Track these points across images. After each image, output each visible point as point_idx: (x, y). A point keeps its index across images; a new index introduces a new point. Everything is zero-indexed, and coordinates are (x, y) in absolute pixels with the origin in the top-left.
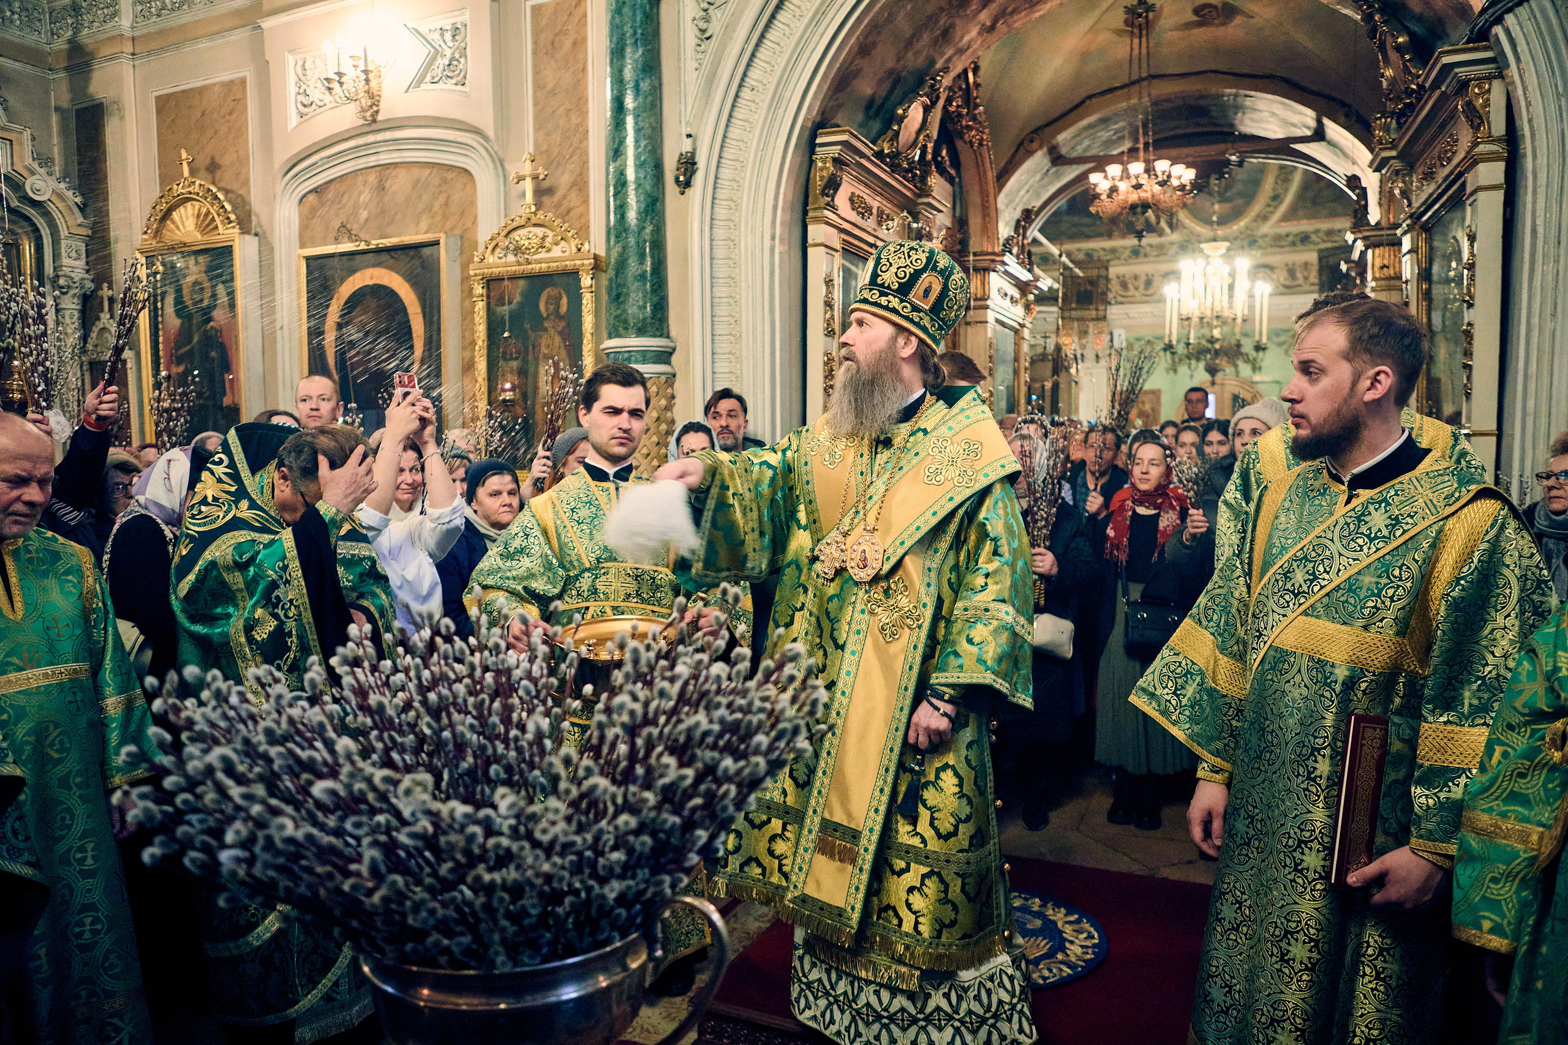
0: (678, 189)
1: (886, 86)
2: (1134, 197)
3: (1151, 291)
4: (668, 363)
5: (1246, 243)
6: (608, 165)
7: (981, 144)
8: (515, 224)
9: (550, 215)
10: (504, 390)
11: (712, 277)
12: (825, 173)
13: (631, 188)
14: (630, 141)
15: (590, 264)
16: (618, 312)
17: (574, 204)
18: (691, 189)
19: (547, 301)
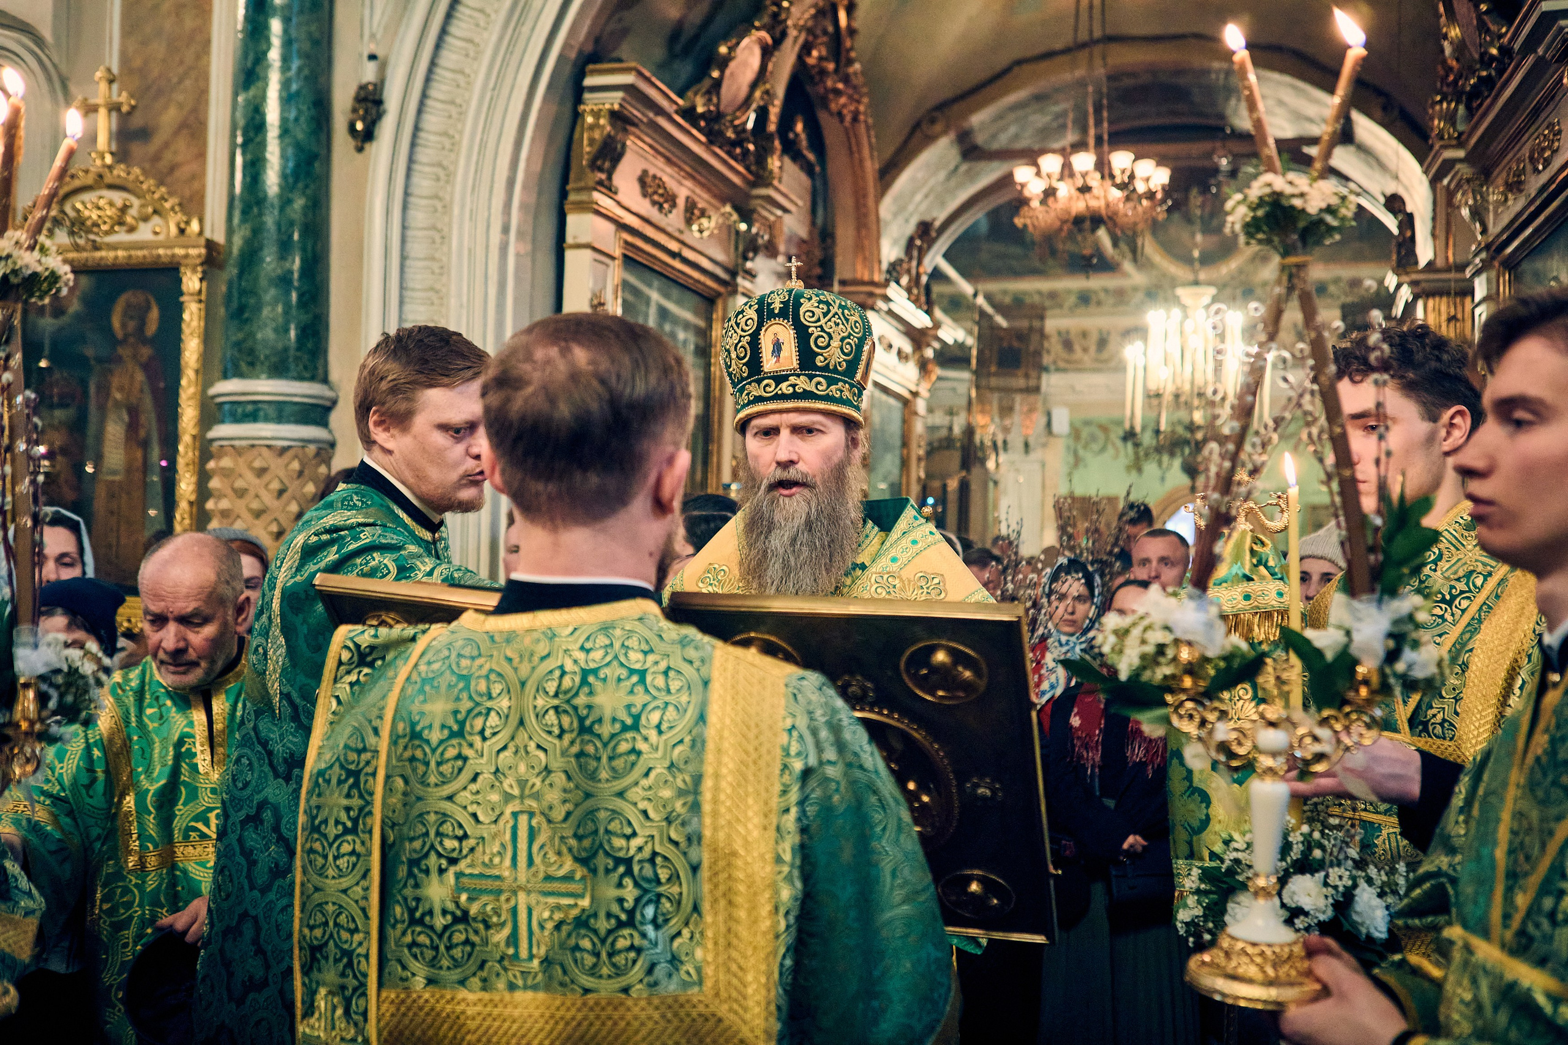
0: (351, 143)
1: (702, 8)
2: (1079, 206)
3: (1105, 355)
4: (323, 422)
6: (236, 94)
7: (855, 119)
8: (77, 182)
9: (136, 171)
11: (401, 288)
12: (597, 135)
13: (273, 135)
14: (274, 55)
15: (199, 256)
16: (240, 336)
17: (180, 158)
18: (375, 144)
19: (125, 314)
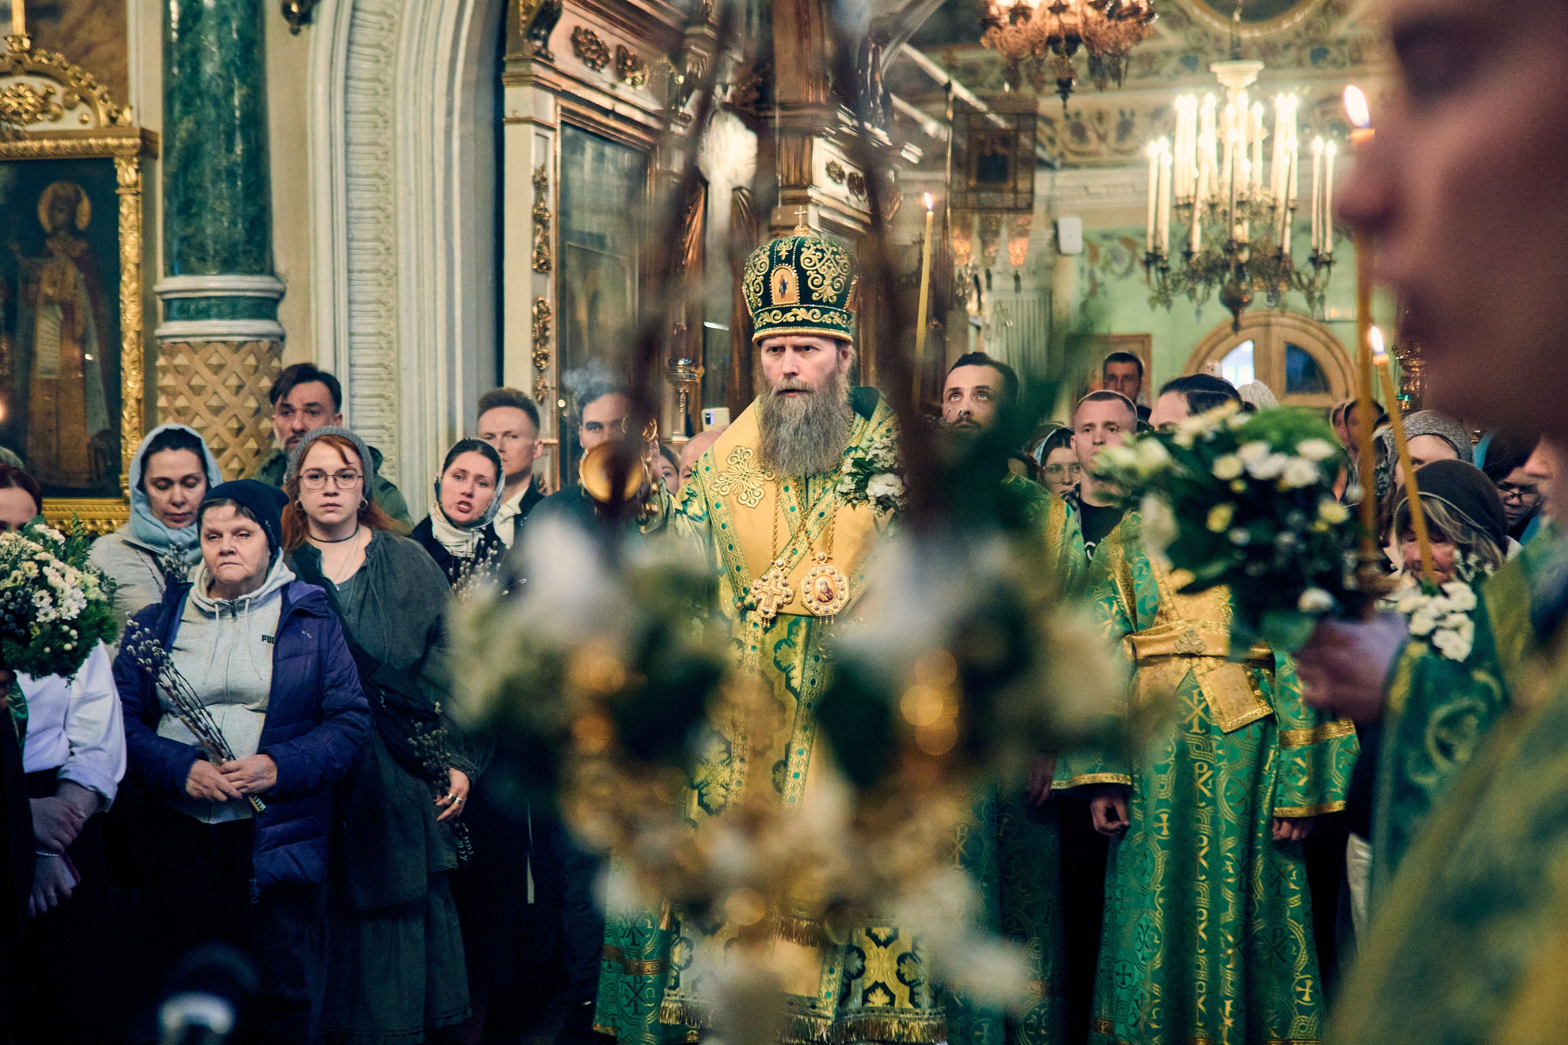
0: (286, 25)
3: (1129, 144)
4: (272, 316)
5: (1306, 53)
9: (59, 57)
11: (348, 175)
12: (533, 2)
15: (134, 146)
16: (190, 231)
17: (95, 38)
18: (313, 27)
19: (52, 208)
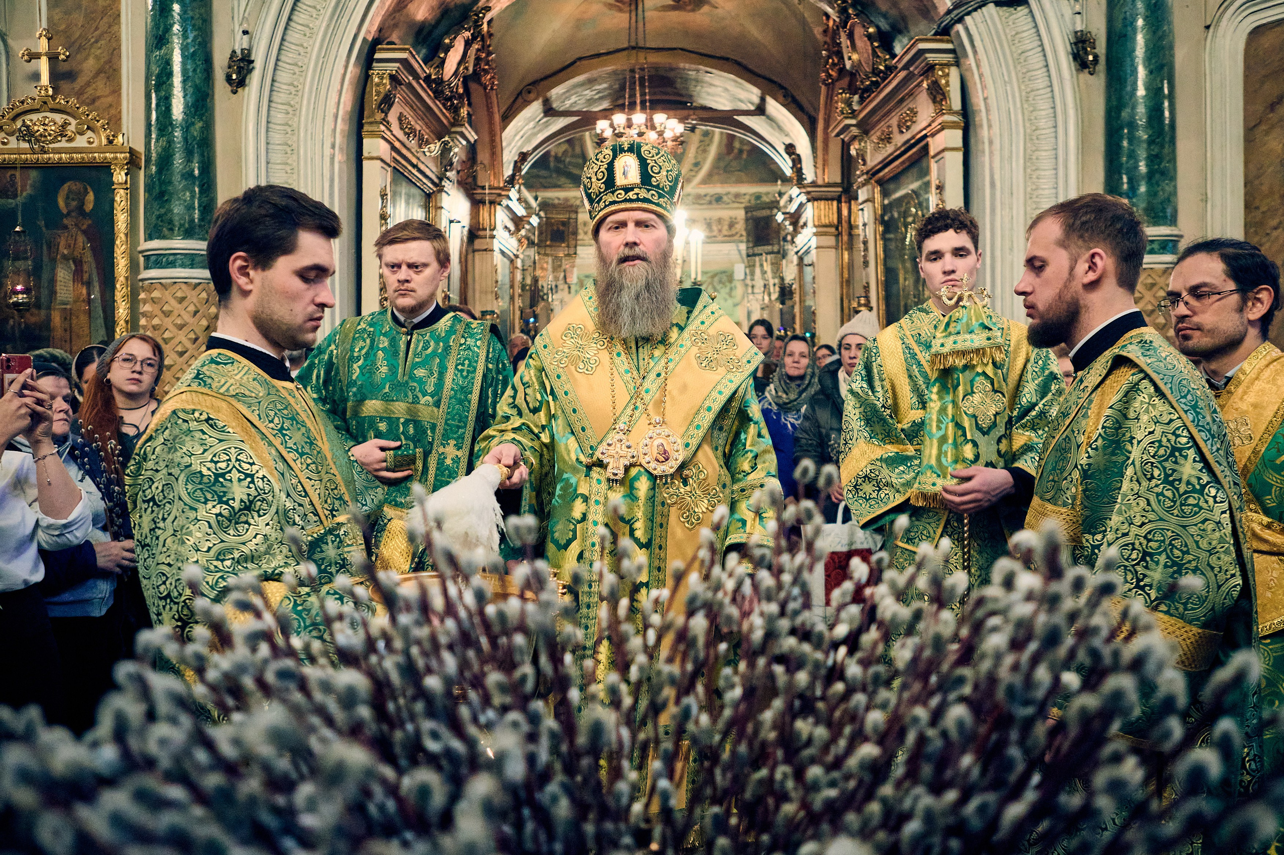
0: (228, 88)
1: (438, 12)
6: (148, 53)
7: (492, 89)
8: (26, 106)
9: (73, 101)
10: (16, 293)
12: (382, 89)
13: (177, 80)
14: (176, 29)
15: (125, 158)
16: (163, 211)
18: (246, 89)
19: (67, 198)
